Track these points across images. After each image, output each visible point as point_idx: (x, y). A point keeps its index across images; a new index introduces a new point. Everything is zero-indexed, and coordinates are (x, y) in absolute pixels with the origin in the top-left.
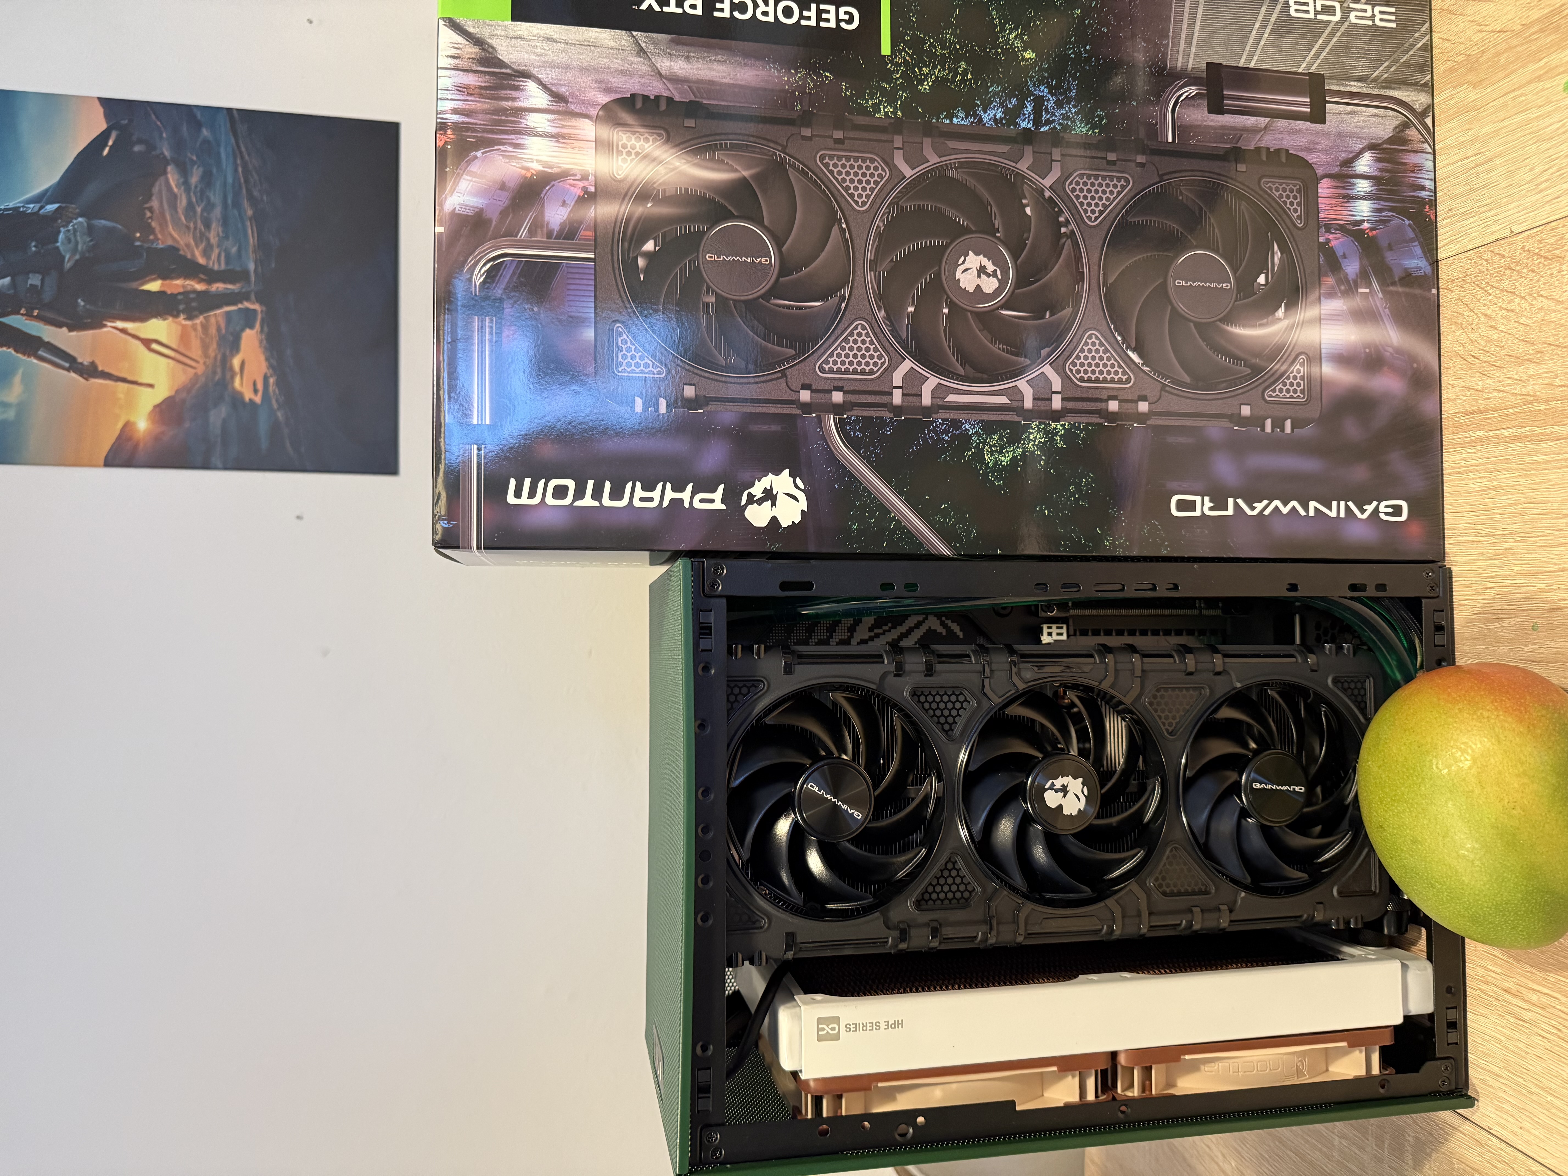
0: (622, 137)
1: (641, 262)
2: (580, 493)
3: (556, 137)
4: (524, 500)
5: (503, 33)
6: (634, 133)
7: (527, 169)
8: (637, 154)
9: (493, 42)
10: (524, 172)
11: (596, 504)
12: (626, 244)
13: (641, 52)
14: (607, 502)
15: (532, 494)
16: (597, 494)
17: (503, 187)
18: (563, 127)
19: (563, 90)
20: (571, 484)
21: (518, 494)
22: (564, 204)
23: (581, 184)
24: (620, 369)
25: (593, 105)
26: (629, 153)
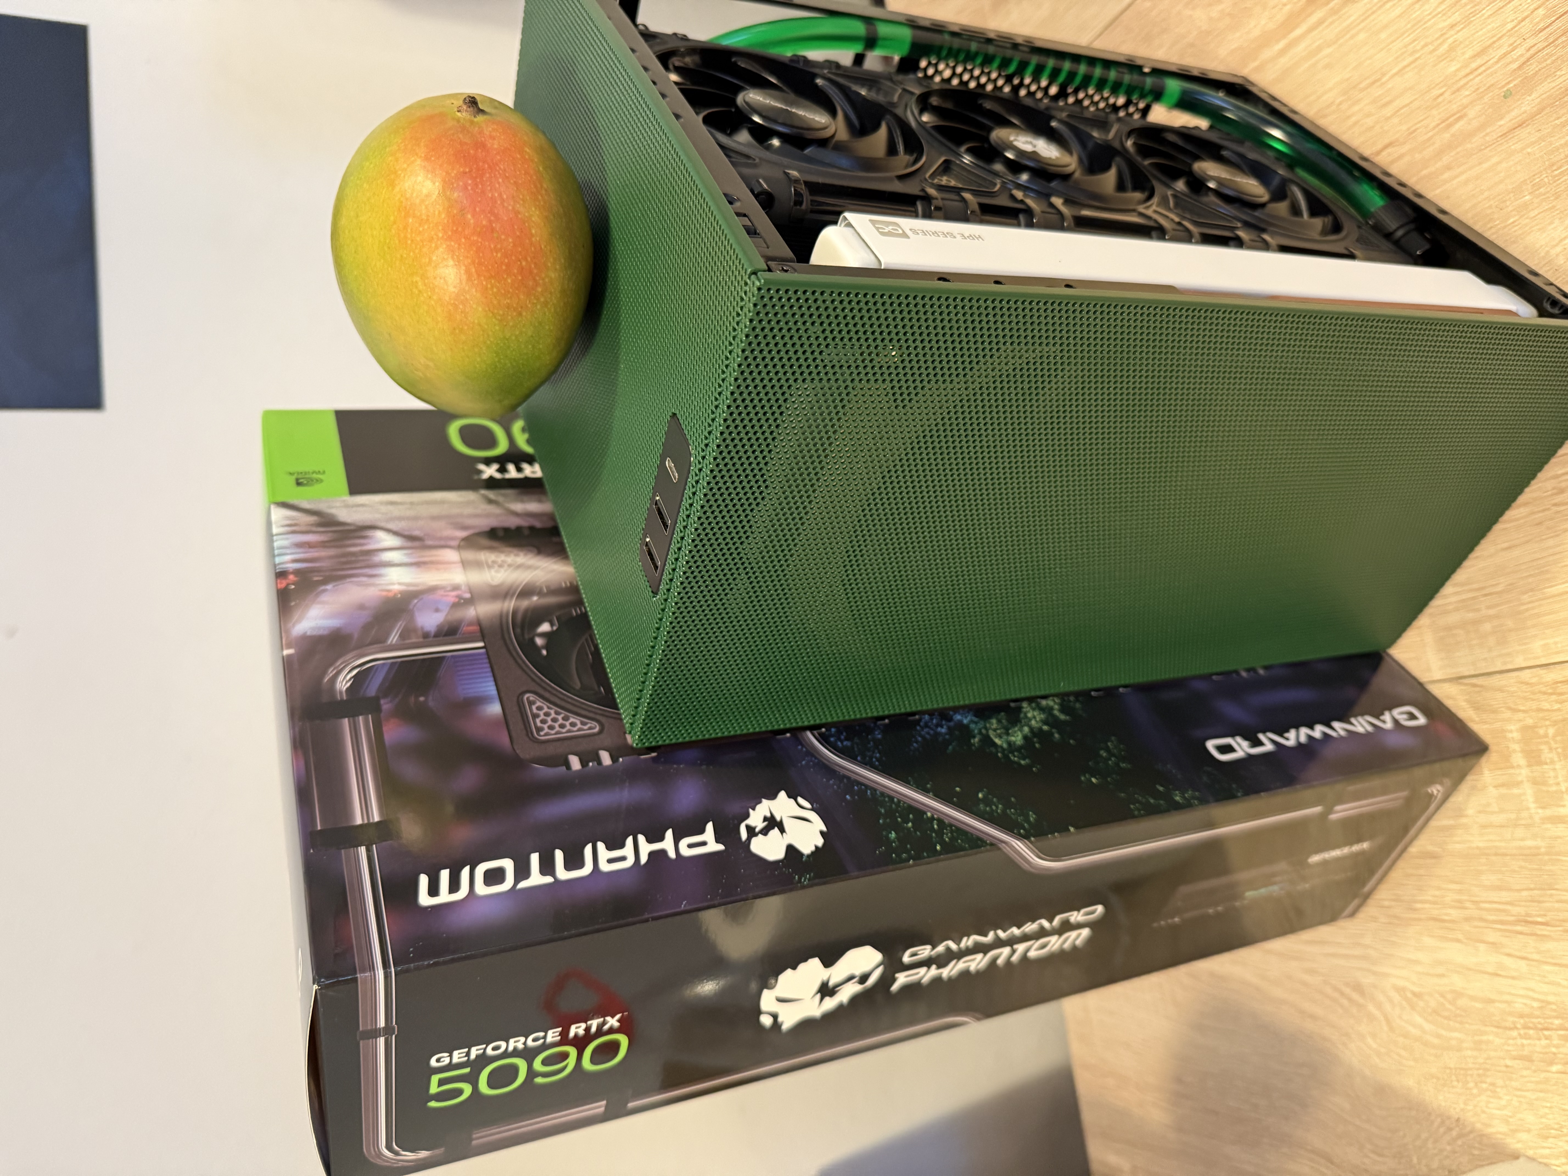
0: (490, 557)
1: (540, 641)
3: (417, 564)
4: (444, 897)
5: (342, 504)
6: (501, 552)
7: (389, 591)
8: (510, 566)
9: (333, 511)
10: (384, 593)
11: (549, 879)
12: (518, 630)
13: (490, 501)
14: (562, 874)
15: (454, 886)
16: (547, 867)
17: (362, 607)
18: (423, 556)
19: (417, 533)
20: (508, 864)
21: (434, 891)
22: (437, 610)
23: (453, 594)
24: (542, 733)
25: (452, 539)
26: (500, 566)
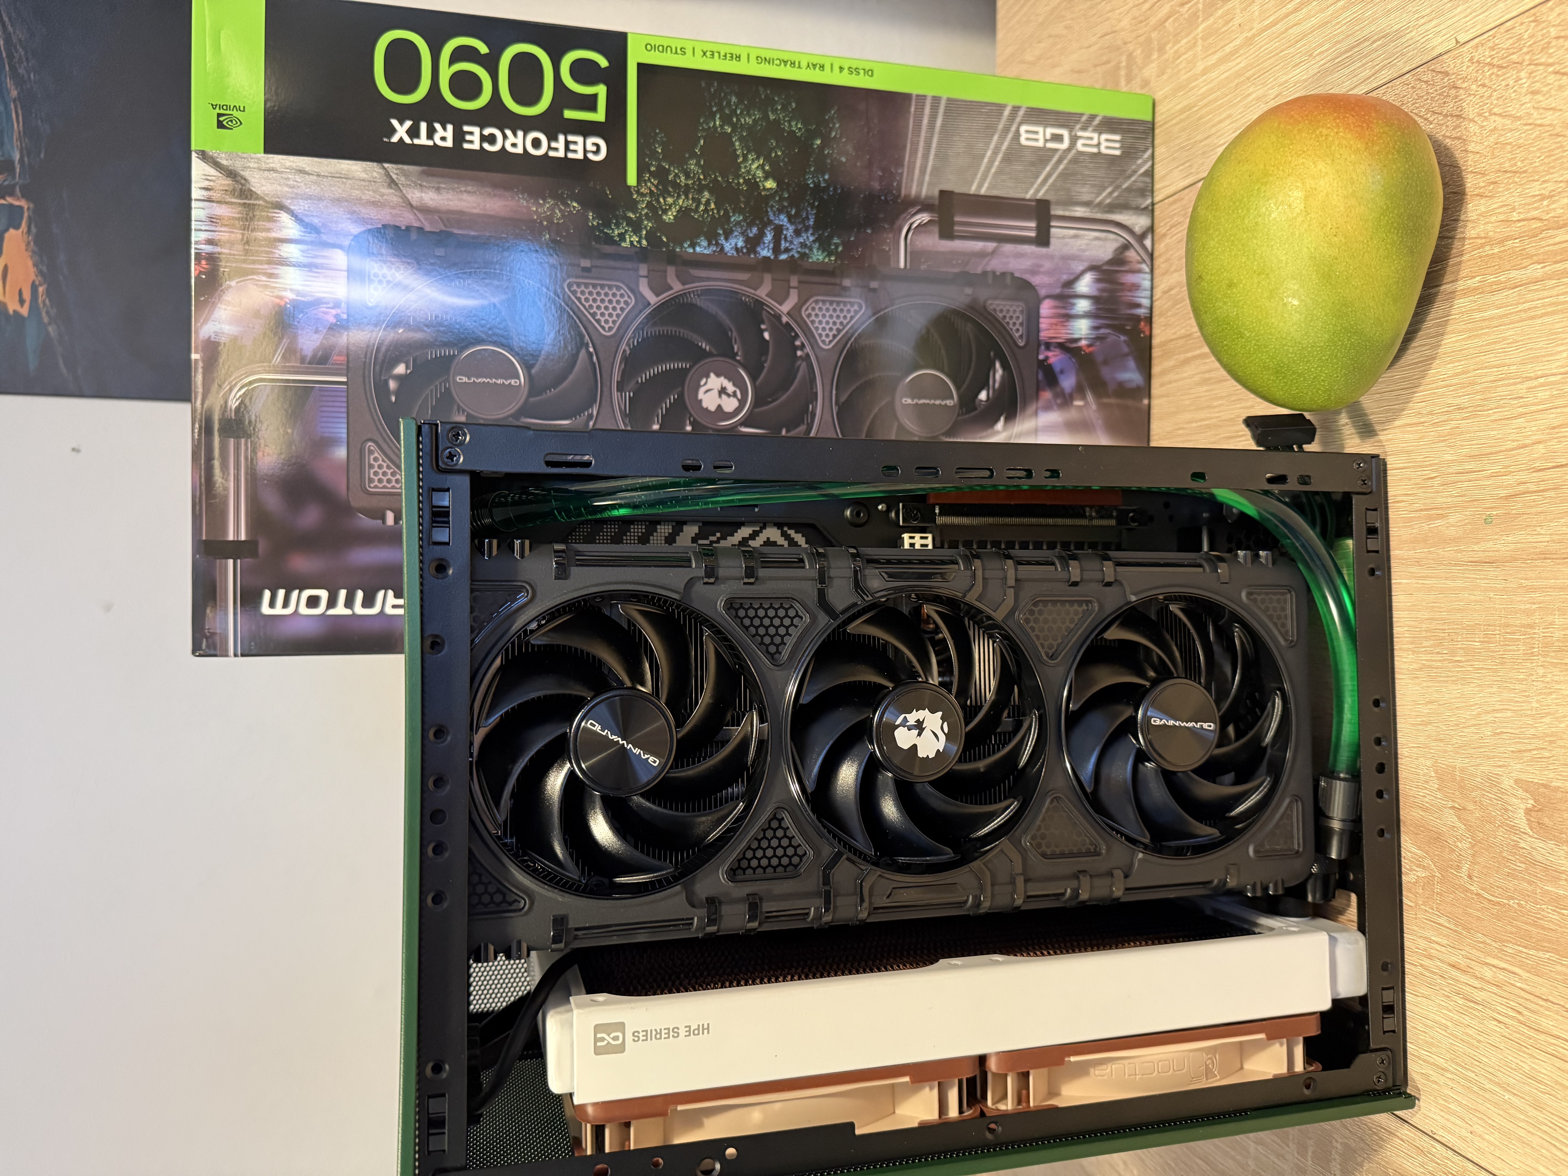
0: (374, 267)
1: (392, 385)
2: (332, 603)
3: (309, 267)
4: (278, 610)
5: (256, 166)
6: (385, 262)
7: (281, 298)
8: (389, 282)
9: (246, 174)
10: (277, 300)
11: (348, 612)
12: (378, 368)
13: (392, 183)
14: (359, 610)
15: (286, 604)
16: (349, 603)
17: (257, 314)
18: (316, 257)
19: (316, 221)
20: (323, 594)
21: (272, 604)
22: (317, 331)
23: (334, 312)
24: (372, 485)
25: (345, 235)
26: (380, 282)
